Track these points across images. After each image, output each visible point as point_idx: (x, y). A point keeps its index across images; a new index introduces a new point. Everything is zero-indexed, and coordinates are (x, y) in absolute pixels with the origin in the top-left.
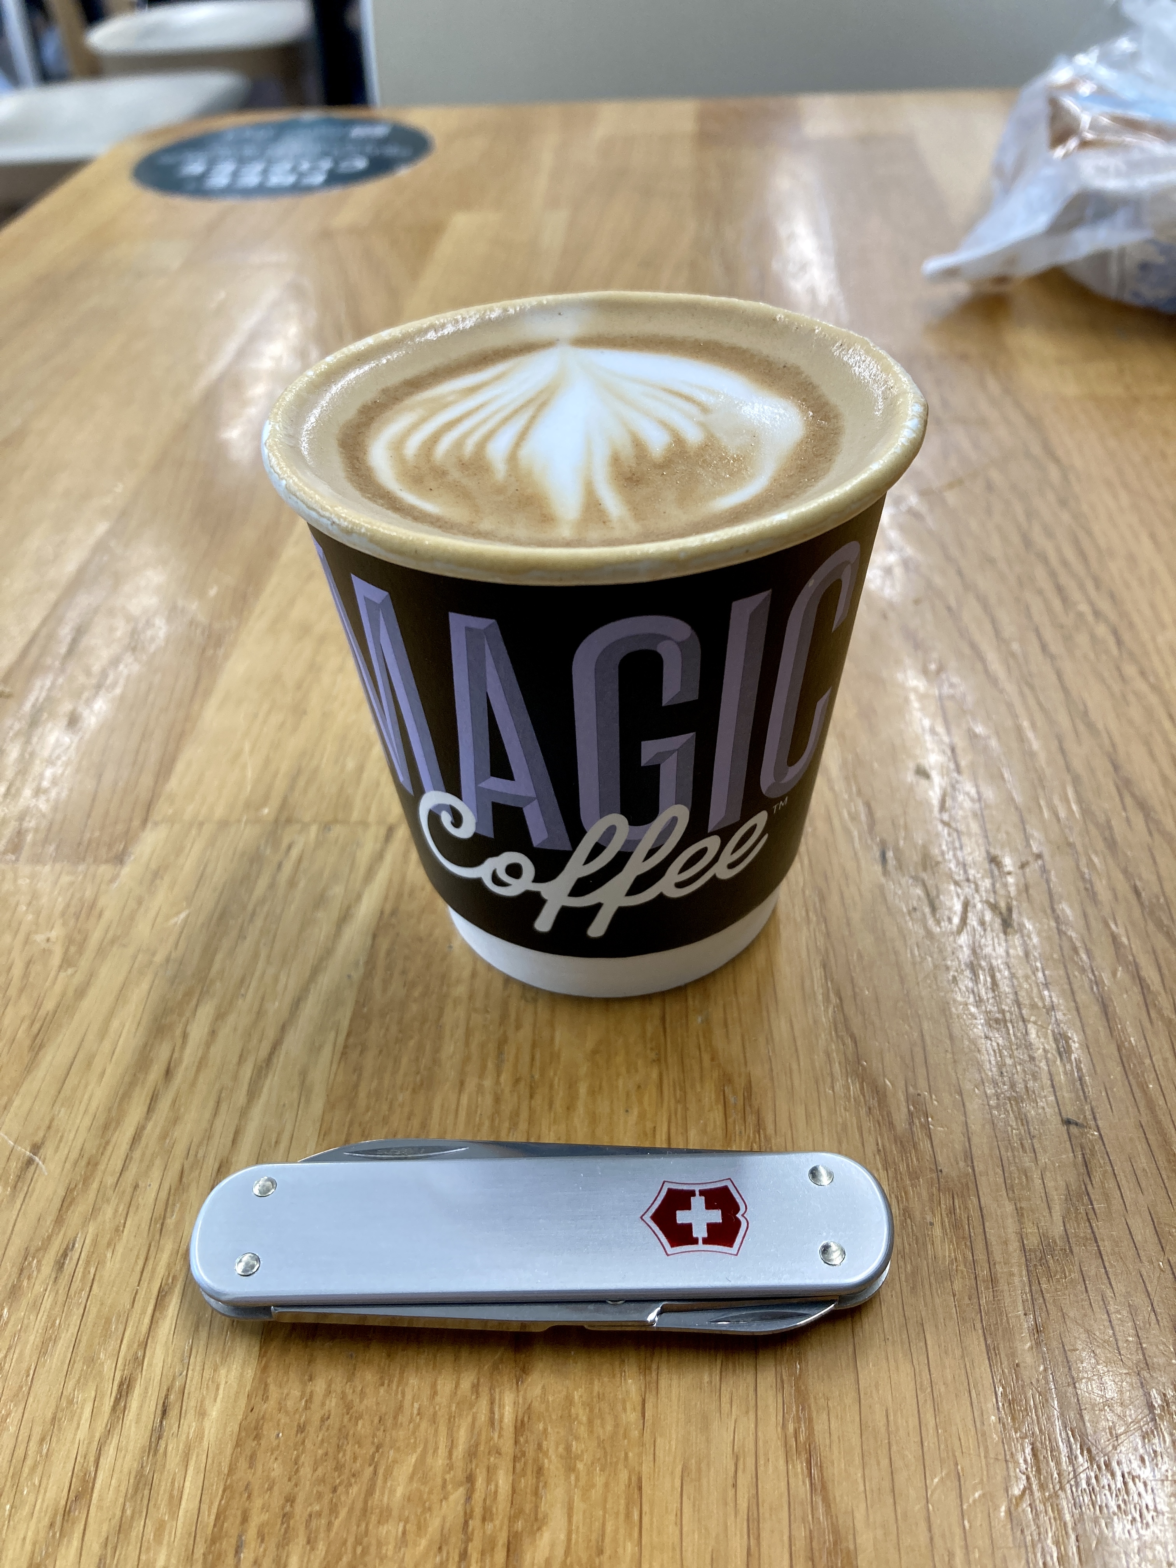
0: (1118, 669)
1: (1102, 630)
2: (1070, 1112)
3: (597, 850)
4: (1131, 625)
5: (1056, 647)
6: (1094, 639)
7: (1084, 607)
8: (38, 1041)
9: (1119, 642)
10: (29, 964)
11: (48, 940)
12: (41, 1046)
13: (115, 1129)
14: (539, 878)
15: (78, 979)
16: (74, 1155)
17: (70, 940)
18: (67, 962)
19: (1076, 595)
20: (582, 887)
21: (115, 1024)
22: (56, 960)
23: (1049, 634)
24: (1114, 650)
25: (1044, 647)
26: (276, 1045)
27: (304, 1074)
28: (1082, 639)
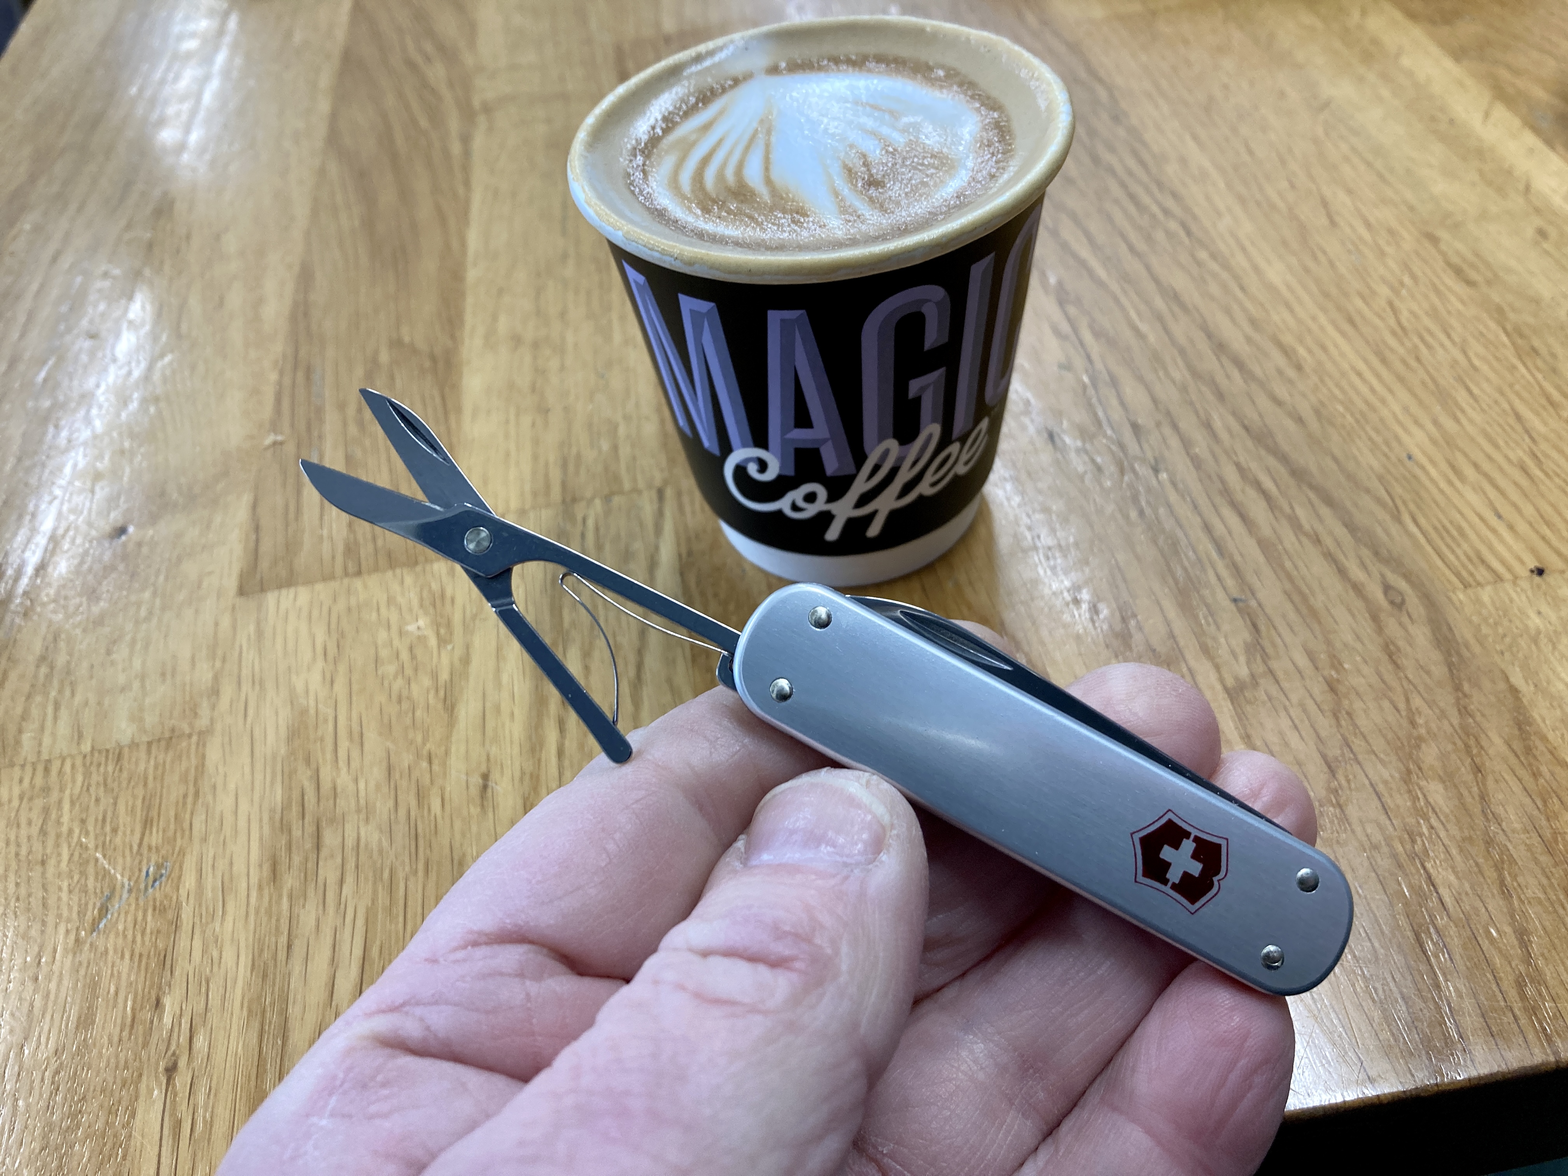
0: (1193, 256)
1: (1173, 225)
2: (1236, 595)
3: (876, 468)
4: (1195, 218)
5: (1141, 246)
6: (1169, 234)
7: (1155, 209)
8: (448, 702)
9: (1189, 233)
10: (411, 649)
11: (419, 628)
12: (453, 707)
13: (541, 750)
14: (831, 499)
15: (459, 652)
16: (517, 774)
17: (437, 625)
18: (442, 642)
19: (1146, 200)
20: (864, 500)
21: (505, 678)
22: (433, 642)
23: (1133, 236)
24: (1186, 240)
25: (1132, 249)
26: (640, 666)
27: (669, 681)
28: (1160, 236)
